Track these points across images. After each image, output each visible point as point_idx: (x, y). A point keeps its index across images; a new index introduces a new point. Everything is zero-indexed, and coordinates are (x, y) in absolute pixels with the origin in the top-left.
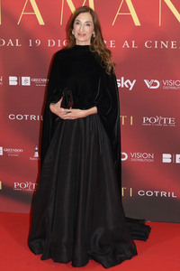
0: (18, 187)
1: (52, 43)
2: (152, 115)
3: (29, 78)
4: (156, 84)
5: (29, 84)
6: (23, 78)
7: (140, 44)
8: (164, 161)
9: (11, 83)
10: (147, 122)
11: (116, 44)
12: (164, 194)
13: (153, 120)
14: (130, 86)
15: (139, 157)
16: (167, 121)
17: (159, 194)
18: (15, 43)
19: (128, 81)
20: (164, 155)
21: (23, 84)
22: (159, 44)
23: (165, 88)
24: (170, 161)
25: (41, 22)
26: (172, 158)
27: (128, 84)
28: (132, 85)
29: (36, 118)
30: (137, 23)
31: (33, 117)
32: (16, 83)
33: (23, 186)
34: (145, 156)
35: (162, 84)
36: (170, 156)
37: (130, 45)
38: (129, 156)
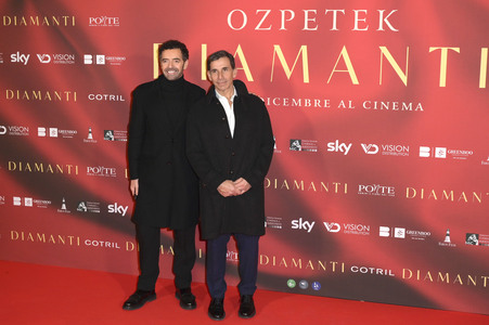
2: (369, 183)
4: (374, 149)
7: (358, 104)
8: (381, 234)
10: (363, 190)
11: (330, 103)
12: (380, 271)
13: (369, 189)
14: (345, 150)
15: (353, 229)
16: (386, 190)
17: (374, 271)
19: (343, 144)
20: (382, 228)
22: (379, 105)
23: (384, 153)
24: (387, 235)
25: (250, 78)
26: (390, 232)
27: (343, 147)
28: (347, 149)
30: (355, 81)
34: (360, 228)
35: (381, 149)
36: (388, 229)
37: (347, 105)
38: (342, 228)
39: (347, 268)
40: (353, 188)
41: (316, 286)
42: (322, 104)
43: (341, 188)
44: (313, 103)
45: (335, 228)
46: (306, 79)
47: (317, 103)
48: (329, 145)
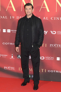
0: (6, 68)
1: (18, 18)
3: (10, 30)
4: (54, 33)
5: (10, 32)
6: (8, 30)
8: (57, 60)
9: (4, 32)
10: (51, 46)
12: (57, 71)
13: (53, 45)
15: (48, 58)
16: (59, 46)
17: (55, 72)
18: (5, 17)
19: (45, 31)
20: (57, 58)
21: (8, 32)
22: (56, 18)
23: (58, 34)
24: (59, 60)
25: (15, 10)
28: (46, 33)
29: (12, 44)
30: (48, 11)
31: (11, 44)
32: (5, 32)
33: (7, 68)
34: (51, 58)
35: (57, 33)
36: (59, 58)
37: (46, 18)
38: (45, 58)
39: (47, 71)
40: (48, 45)
43: (44, 45)
45: (43, 58)
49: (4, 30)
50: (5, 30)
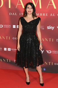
6: (17, 26)
7: (56, 15)
9: (13, 27)
11: (48, 15)
14: (52, 29)
15: (55, 52)
18: (15, 14)
19: (52, 27)
21: (17, 28)
27: (52, 28)
28: (53, 28)
30: (55, 8)
37: (53, 15)
39: (54, 64)
40: (55, 40)
41: (44, 69)
42: (45, 15)
43: (51, 40)
44: (43, 14)
45: (50, 52)
46: (40, 7)
47: (44, 15)
48: (47, 27)
49: (13, 26)
50: (15, 26)
